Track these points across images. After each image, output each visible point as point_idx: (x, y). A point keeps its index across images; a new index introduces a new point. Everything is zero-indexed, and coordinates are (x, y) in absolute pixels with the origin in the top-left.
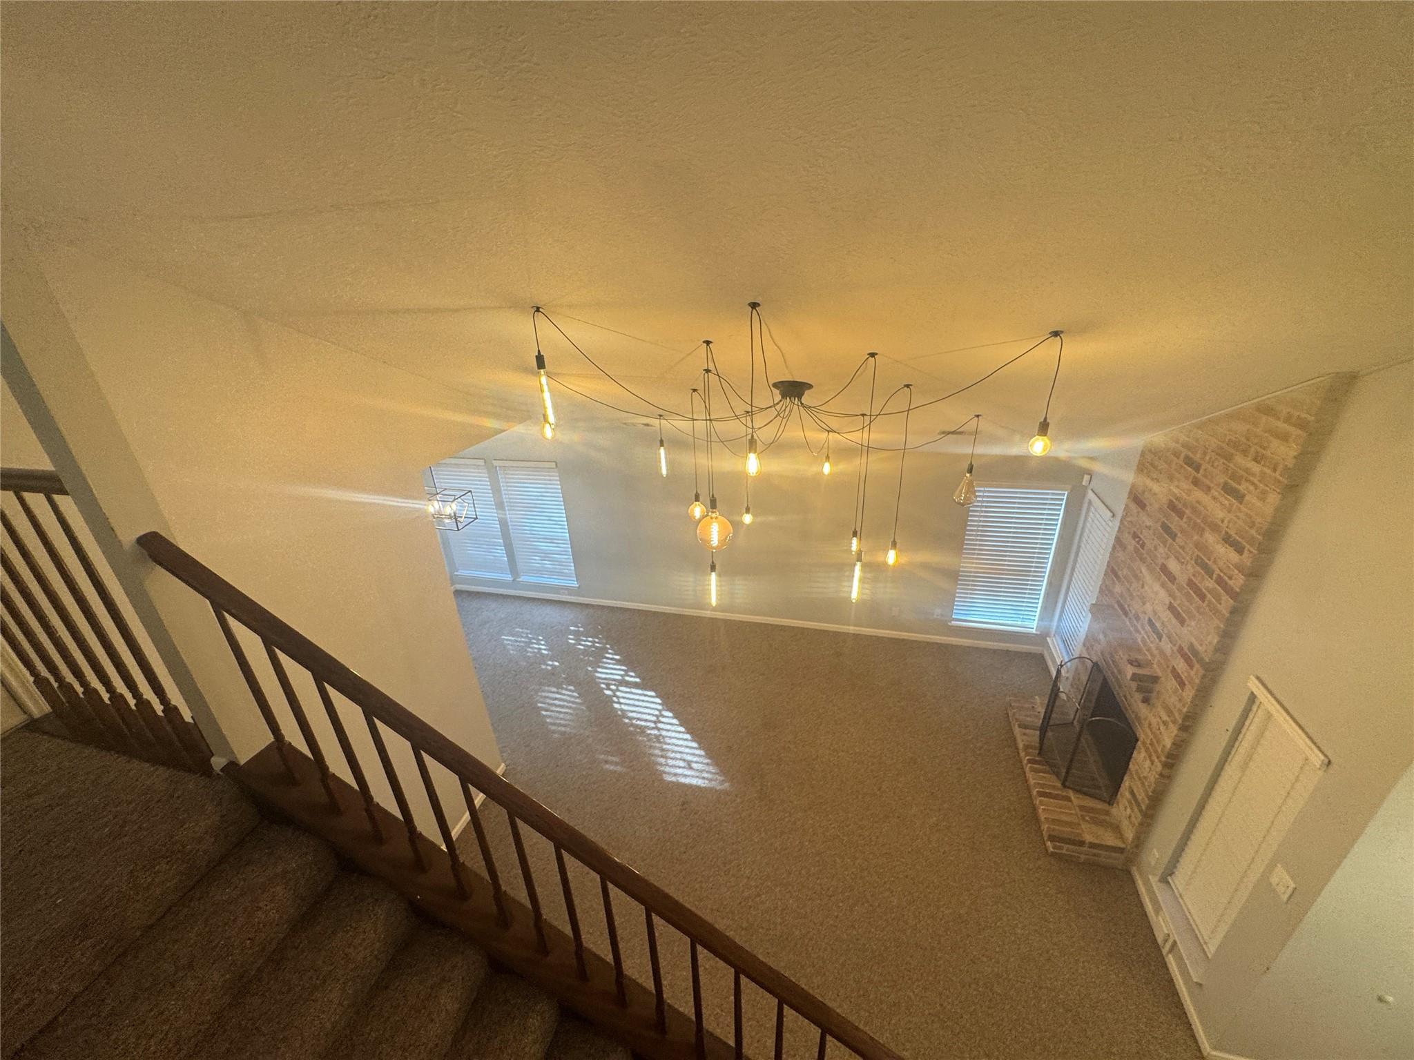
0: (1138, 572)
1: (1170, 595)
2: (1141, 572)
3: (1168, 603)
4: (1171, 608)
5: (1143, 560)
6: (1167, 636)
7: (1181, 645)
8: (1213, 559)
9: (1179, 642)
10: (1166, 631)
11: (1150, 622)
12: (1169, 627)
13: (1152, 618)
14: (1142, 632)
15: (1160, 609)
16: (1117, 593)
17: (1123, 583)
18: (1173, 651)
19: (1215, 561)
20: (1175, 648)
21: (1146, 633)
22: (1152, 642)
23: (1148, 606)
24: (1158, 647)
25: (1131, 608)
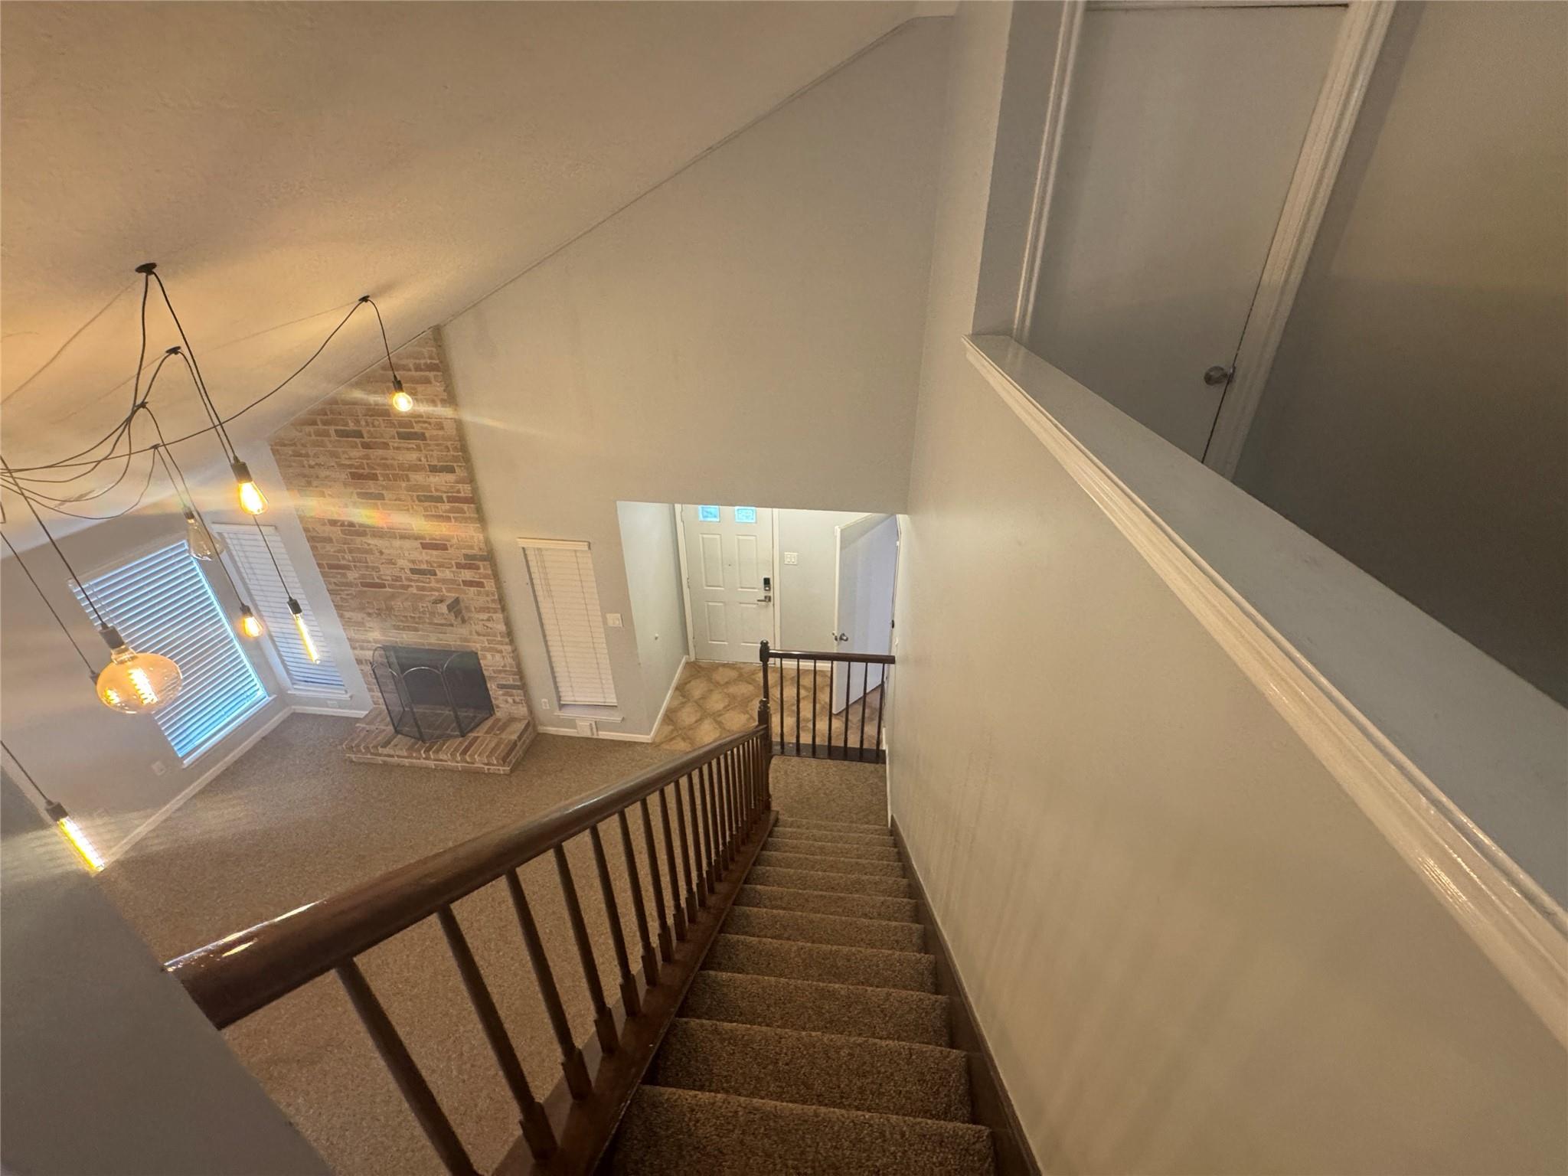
1: (417, 539)
3: (420, 546)
4: (425, 546)
5: (362, 534)
6: (440, 567)
7: (456, 563)
8: (433, 489)
9: (453, 562)
10: (435, 565)
11: (413, 571)
12: (436, 560)
13: (413, 567)
14: (413, 584)
15: (415, 555)
16: (355, 579)
17: (355, 566)
18: (453, 572)
19: (437, 490)
20: (454, 569)
21: (417, 581)
22: (429, 583)
23: (401, 563)
24: (438, 581)
25: (384, 577)
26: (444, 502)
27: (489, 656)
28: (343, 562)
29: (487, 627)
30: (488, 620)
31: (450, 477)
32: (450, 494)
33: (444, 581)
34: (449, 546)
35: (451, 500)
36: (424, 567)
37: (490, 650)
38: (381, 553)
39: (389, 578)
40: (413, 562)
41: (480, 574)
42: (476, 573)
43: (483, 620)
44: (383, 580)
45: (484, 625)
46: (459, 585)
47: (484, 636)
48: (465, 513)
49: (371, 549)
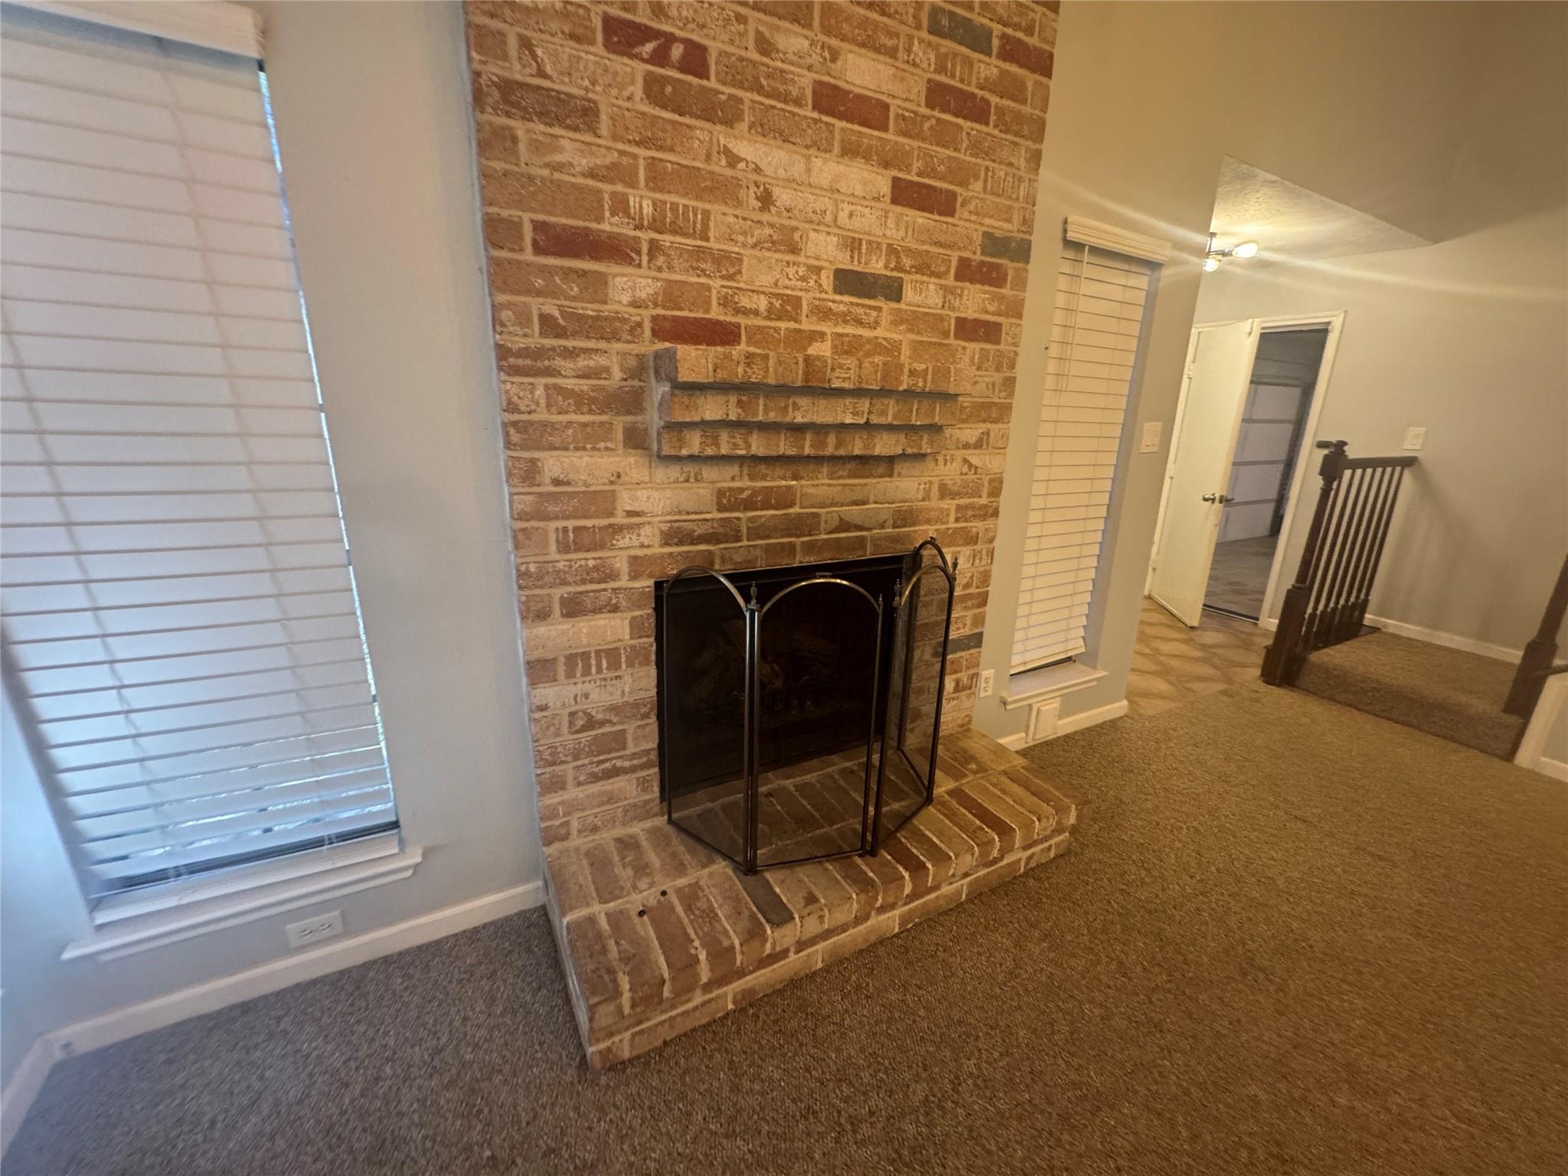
0: (720, 166)
1: (886, 165)
2: (733, 160)
3: (885, 189)
4: (904, 194)
5: (725, 114)
6: (919, 269)
7: (961, 259)
8: (977, 5)
9: (955, 256)
10: (907, 262)
11: (841, 281)
12: (913, 245)
13: (846, 267)
14: (826, 328)
16: (635, 304)
17: (655, 248)
18: (946, 290)
19: (983, 6)
20: (950, 281)
21: (844, 318)
22: (875, 325)
23: (816, 246)
24: (899, 320)
25: (745, 302)
26: (989, 54)
28: (610, 225)
29: (970, 466)
32: (1009, 31)
33: (914, 321)
34: (958, 202)
35: (1005, 49)
36: (877, 266)
38: (766, 200)
39: (762, 303)
40: (853, 245)
41: (1001, 298)
42: (994, 298)
43: (967, 446)
44: (738, 311)
45: (965, 461)
46: (947, 333)
47: (954, 495)
48: (1024, 102)
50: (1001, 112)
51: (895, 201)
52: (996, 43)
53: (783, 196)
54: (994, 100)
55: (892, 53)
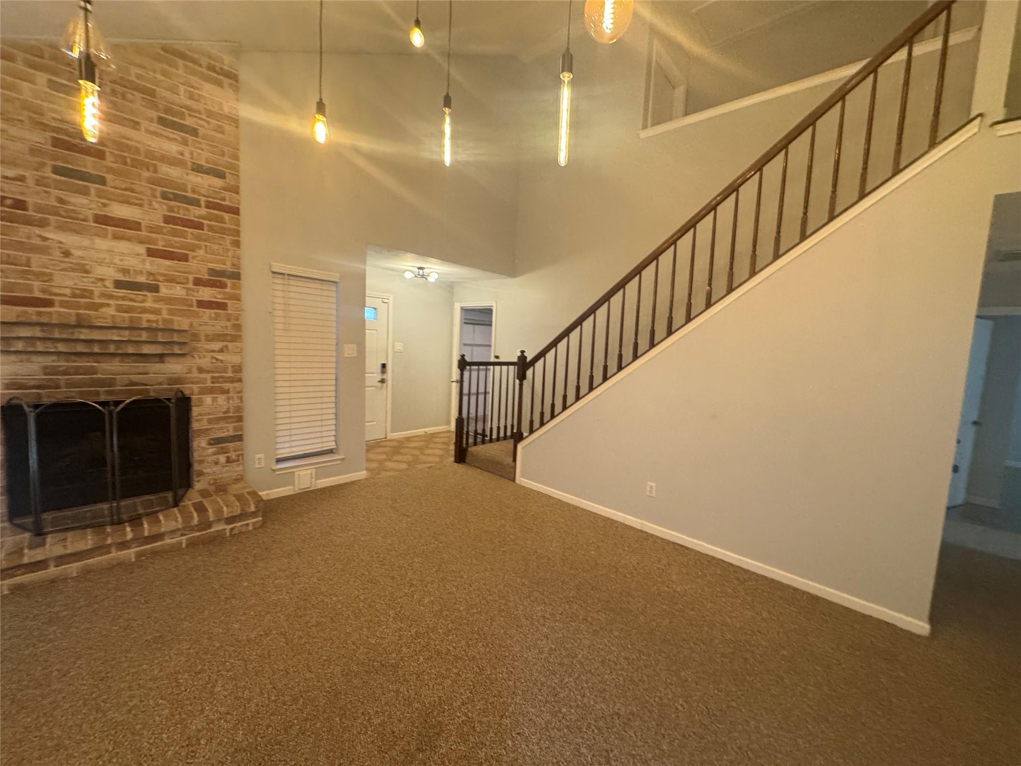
0: (37, 241)
1: (141, 242)
2: (45, 239)
3: (143, 251)
4: (155, 254)
5: (39, 223)
6: (168, 281)
7: (196, 278)
8: (189, 191)
9: (191, 277)
10: (161, 278)
11: (119, 284)
12: (164, 272)
13: (122, 278)
14: (110, 302)
15: (132, 263)
18: (188, 289)
19: (194, 191)
20: (191, 286)
21: (122, 298)
22: (143, 301)
23: (101, 271)
24: (159, 300)
25: (56, 291)
26: (199, 207)
27: (208, 399)
29: (217, 360)
30: (221, 351)
31: (218, 182)
32: (211, 200)
33: (169, 300)
34: (190, 257)
35: (209, 205)
36: (142, 279)
37: (211, 391)
38: (67, 254)
39: (68, 292)
40: (124, 271)
41: (225, 293)
42: (220, 293)
43: (213, 351)
44: (52, 294)
45: (213, 357)
46: (192, 306)
47: (208, 372)
48: (225, 223)
49: (49, 247)
50: (209, 226)
51: (149, 255)
52: (203, 203)
53: (77, 253)
54: (205, 222)
55: (141, 205)
